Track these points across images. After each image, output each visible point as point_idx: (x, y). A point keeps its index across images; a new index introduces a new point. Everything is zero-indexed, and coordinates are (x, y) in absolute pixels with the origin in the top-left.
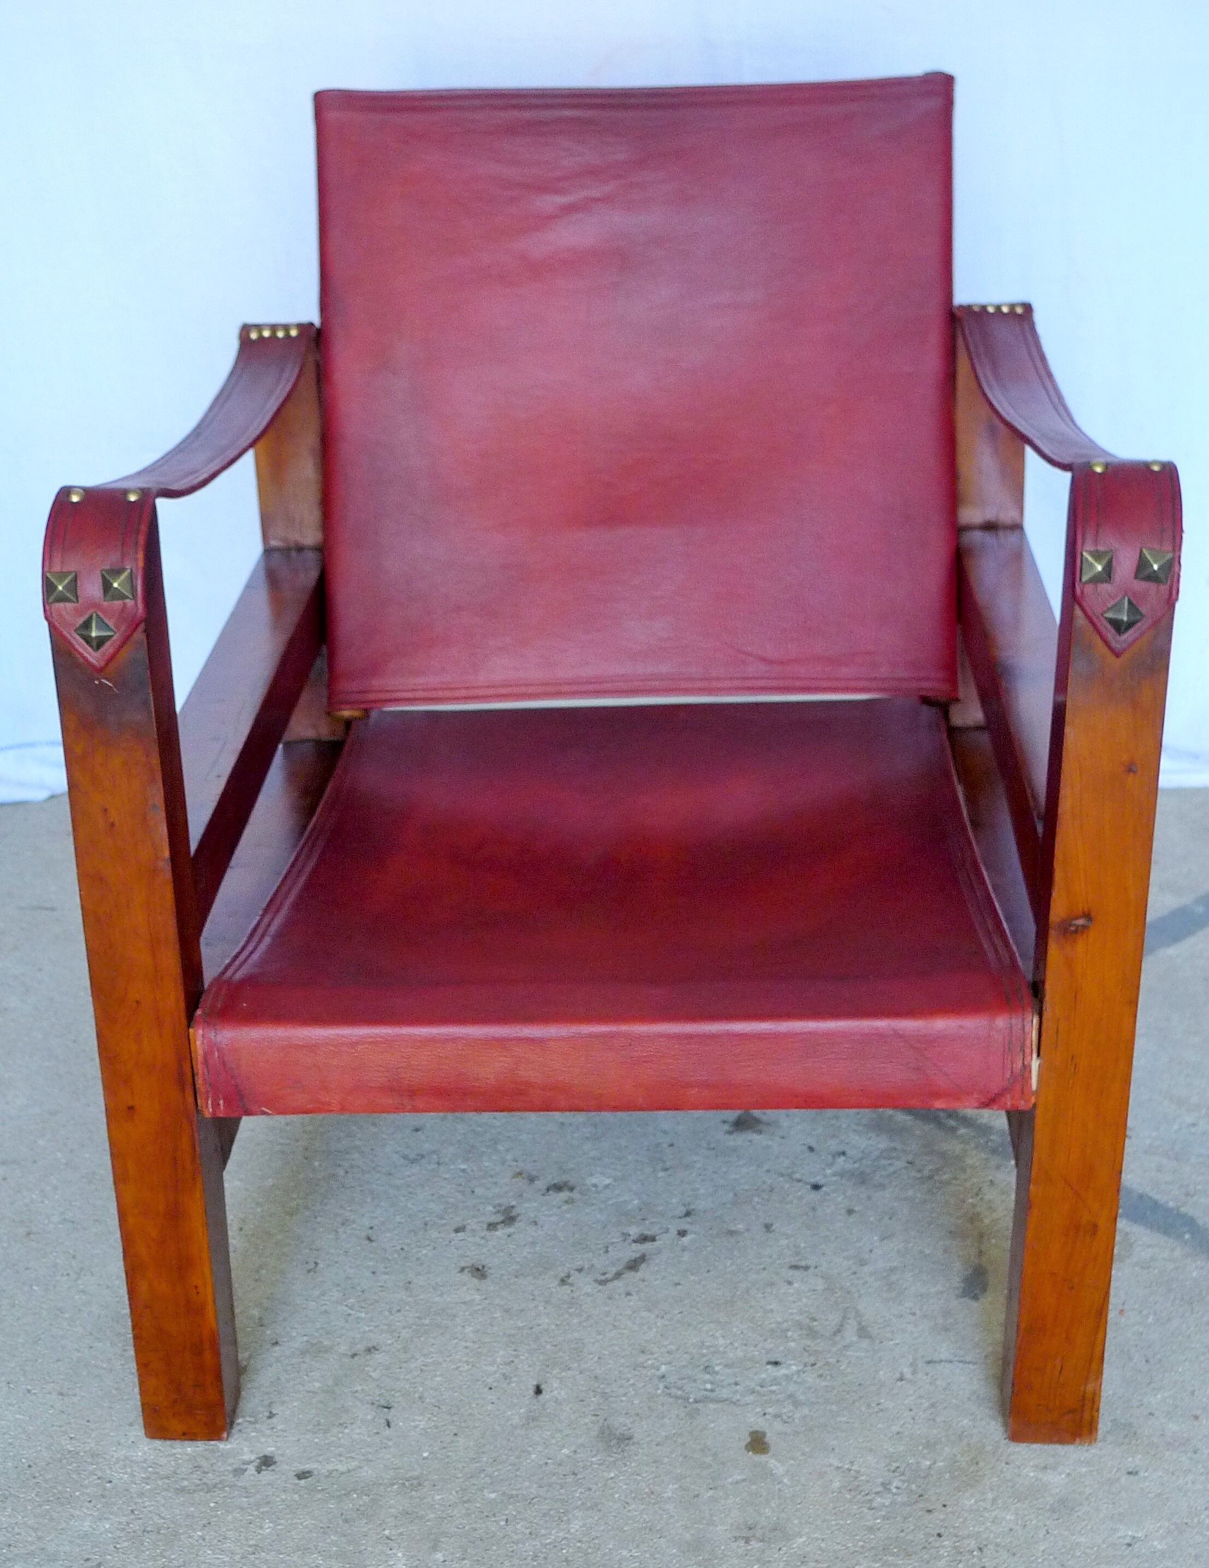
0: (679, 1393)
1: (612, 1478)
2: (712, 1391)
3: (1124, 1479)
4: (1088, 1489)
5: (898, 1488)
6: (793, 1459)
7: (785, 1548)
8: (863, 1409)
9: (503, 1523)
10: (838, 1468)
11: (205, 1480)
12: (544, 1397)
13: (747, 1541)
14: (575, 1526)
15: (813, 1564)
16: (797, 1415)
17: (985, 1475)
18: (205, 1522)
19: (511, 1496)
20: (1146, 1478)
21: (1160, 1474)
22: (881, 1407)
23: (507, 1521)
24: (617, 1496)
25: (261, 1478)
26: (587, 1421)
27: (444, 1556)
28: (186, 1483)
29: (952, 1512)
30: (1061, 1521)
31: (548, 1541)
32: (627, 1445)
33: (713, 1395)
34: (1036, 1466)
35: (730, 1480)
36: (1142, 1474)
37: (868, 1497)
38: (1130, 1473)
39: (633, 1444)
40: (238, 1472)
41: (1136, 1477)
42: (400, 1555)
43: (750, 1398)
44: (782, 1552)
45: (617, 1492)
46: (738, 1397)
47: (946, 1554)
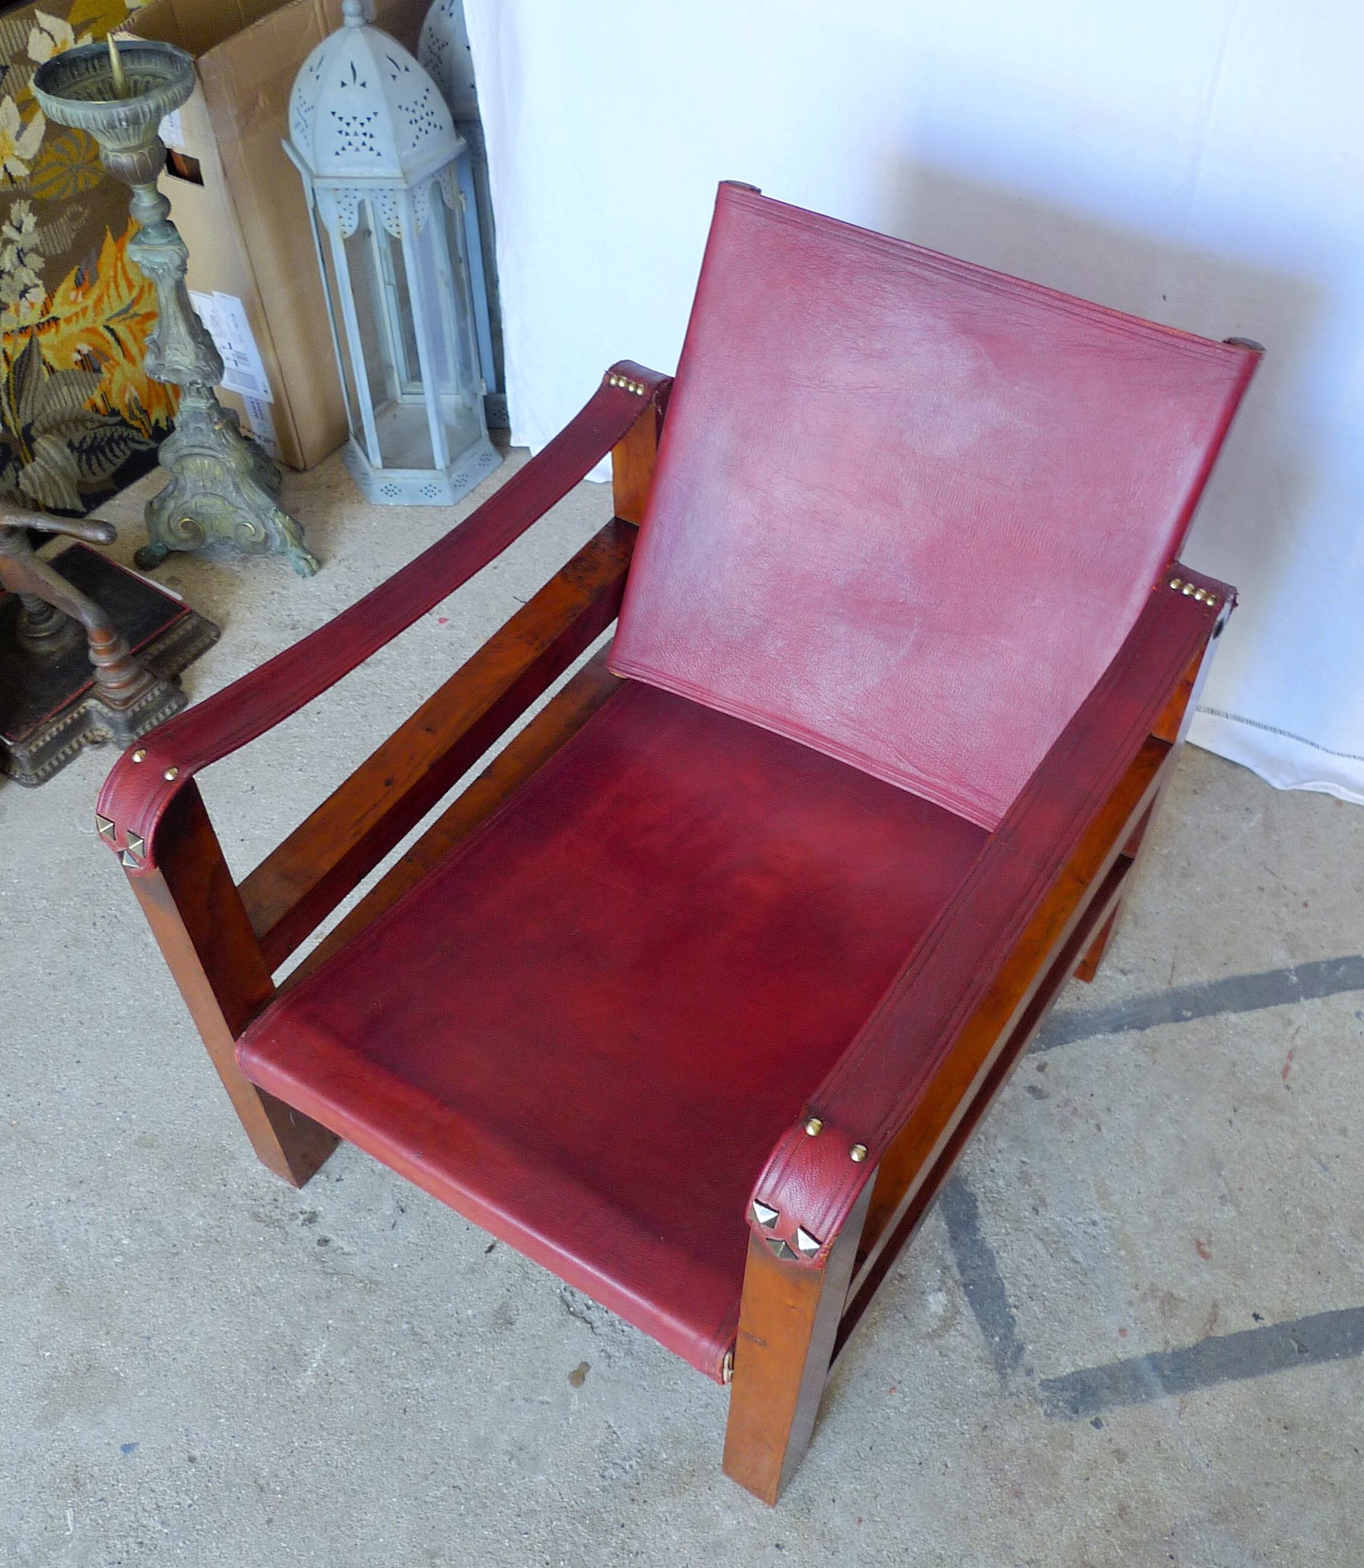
0: (570, 1298)
1: (478, 1353)
2: (589, 1308)
3: (771, 1550)
4: (741, 1543)
5: (631, 1467)
6: (589, 1402)
7: (527, 1479)
8: (663, 1382)
9: (394, 1354)
10: (610, 1426)
11: (273, 1214)
12: (492, 1255)
13: (512, 1457)
14: (430, 1383)
15: (533, 1502)
16: (621, 1363)
17: (689, 1490)
18: (248, 1251)
19: (415, 1334)
20: (784, 1555)
21: (795, 1558)
22: (675, 1387)
23: (398, 1353)
24: (469, 1370)
25: (300, 1231)
26: (500, 1292)
27: (345, 1363)
28: (261, 1210)
29: (645, 1511)
30: (702, 1561)
31: (407, 1386)
32: (507, 1329)
33: (586, 1313)
34: (724, 1502)
35: (540, 1398)
36: (784, 1551)
37: (607, 1465)
38: (777, 1546)
39: (512, 1330)
40: (293, 1216)
41: (779, 1552)
42: (324, 1346)
43: (605, 1330)
44: (523, 1481)
45: (471, 1368)
46: (599, 1324)
47: (614, 1544)
